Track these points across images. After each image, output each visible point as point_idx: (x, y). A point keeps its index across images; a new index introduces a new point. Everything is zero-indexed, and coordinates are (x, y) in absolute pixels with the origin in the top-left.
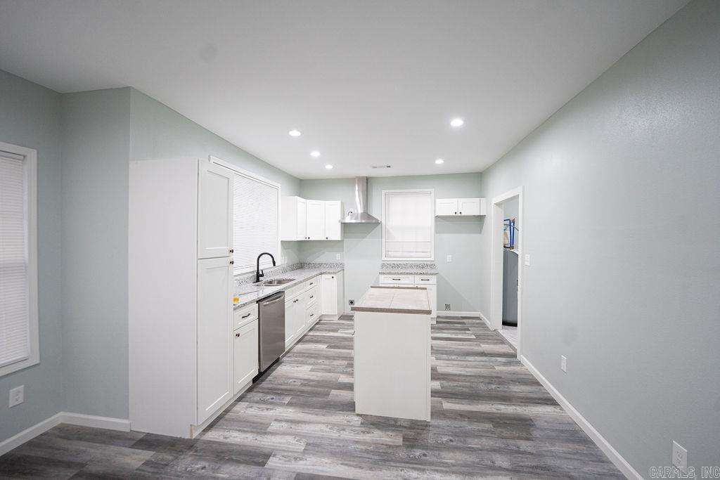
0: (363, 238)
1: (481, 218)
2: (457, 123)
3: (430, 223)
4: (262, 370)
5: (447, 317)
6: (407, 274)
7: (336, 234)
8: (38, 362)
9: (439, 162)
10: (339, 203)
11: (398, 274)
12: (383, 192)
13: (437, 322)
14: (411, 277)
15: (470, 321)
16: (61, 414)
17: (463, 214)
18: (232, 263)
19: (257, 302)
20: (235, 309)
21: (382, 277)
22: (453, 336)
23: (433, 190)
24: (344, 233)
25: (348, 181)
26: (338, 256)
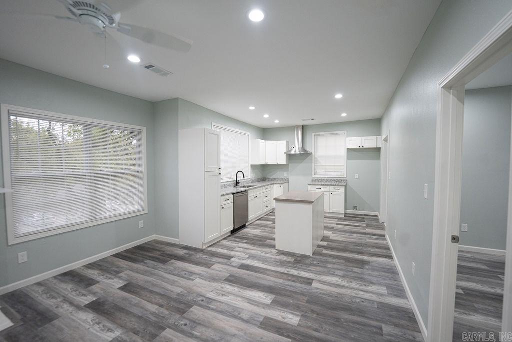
0: (301, 163)
1: (378, 150)
2: (339, 96)
3: (343, 153)
4: (236, 228)
5: (354, 214)
6: (325, 185)
7: (283, 161)
8: (147, 212)
9: (344, 115)
10: (285, 142)
11: (320, 185)
12: (313, 134)
13: (345, 216)
14: (328, 187)
15: (368, 217)
16: (154, 235)
17: (364, 147)
18: (220, 169)
19: (233, 194)
20: (221, 196)
21: (309, 187)
22: (352, 224)
23: (345, 132)
24: (289, 160)
25: (292, 128)
26: (285, 174)
